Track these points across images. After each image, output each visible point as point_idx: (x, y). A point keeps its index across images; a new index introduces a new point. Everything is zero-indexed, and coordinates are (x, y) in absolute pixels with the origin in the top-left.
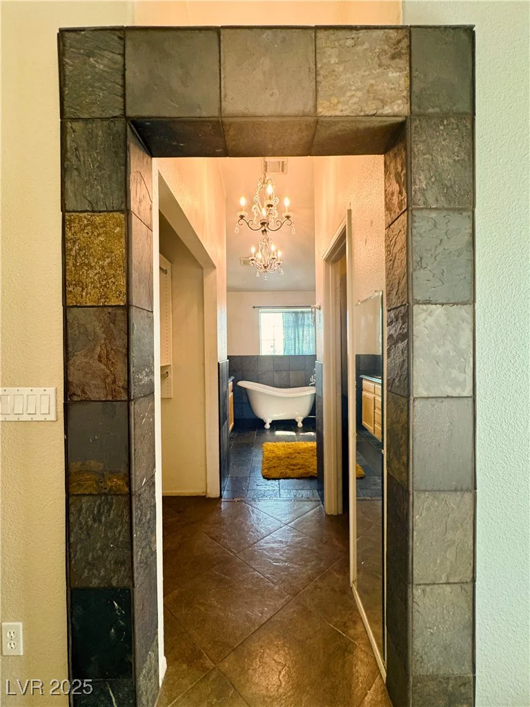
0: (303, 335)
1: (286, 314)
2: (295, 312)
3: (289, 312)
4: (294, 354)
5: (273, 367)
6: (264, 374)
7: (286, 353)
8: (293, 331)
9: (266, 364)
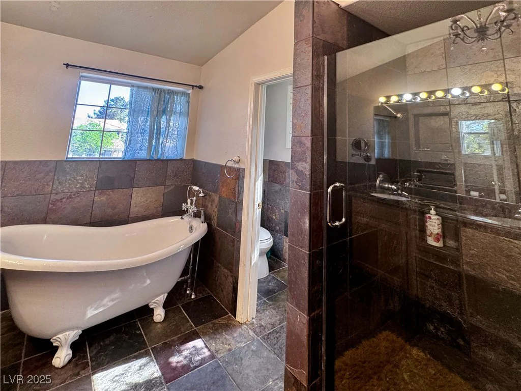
1: (139, 89)
2: (158, 89)
3: (146, 88)
4: (147, 158)
5: (94, 182)
6: (68, 198)
7: (129, 156)
8: (148, 119)
9: (79, 178)
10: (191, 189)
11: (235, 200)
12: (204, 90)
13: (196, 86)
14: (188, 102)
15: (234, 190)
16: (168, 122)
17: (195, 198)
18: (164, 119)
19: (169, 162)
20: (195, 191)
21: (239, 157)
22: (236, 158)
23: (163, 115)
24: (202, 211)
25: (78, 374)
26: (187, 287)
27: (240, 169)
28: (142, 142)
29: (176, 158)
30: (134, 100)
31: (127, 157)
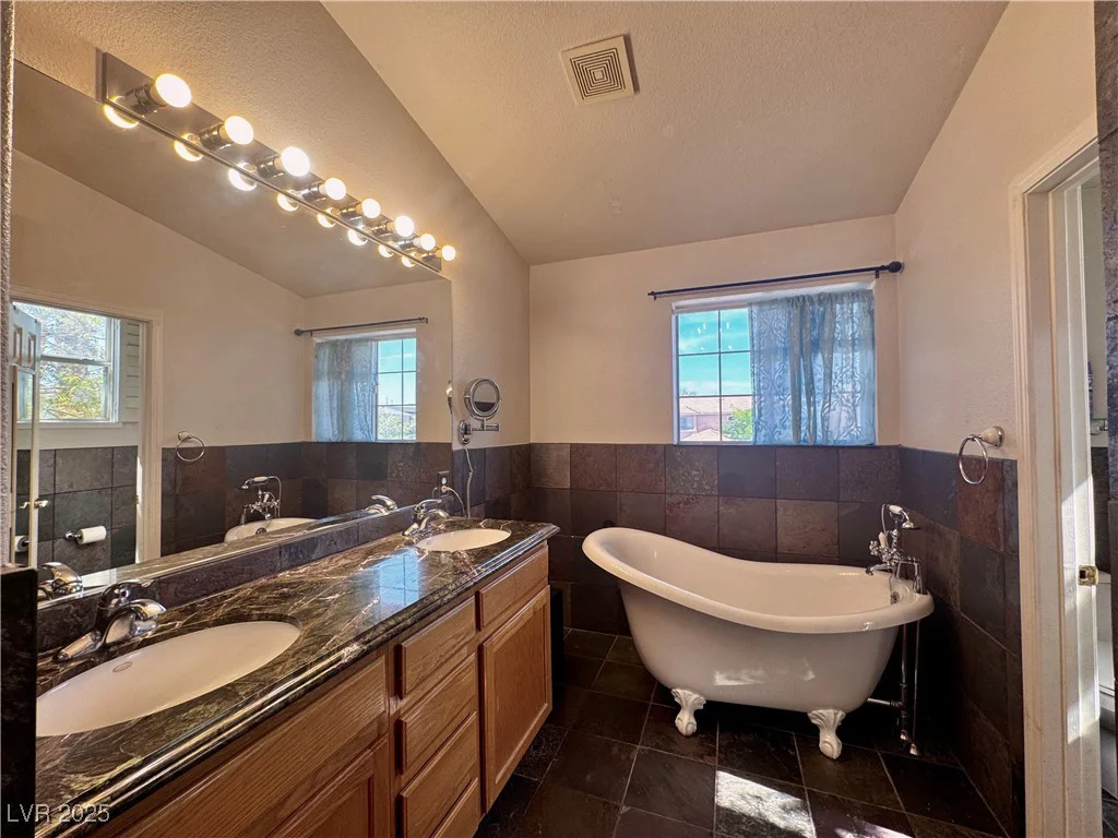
1: (763, 308)
2: (798, 298)
3: (774, 301)
4: (795, 444)
5: (716, 482)
6: (687, 503)
7: (763, 439)
8: (788, 363)
9: (694, 473)
10: (887, 510)
11: (999, 547)
12: (906, 271)
13: (883, 268)
14: (871, 313)
15: (995, 521)
16: (828, 365)
17: (895, 532)
18: (819, 360)
19: (840, 451)
20: (895, 515)
21: (998, 428)
22: (990, 433)
23: (816, 353)
24: (916, 565)
25: (702, 757)
26: (900, 727)
27: (1003, 461)
28: (784, 411)
29: (856, 443)
30: (755, 330)
31: (761, 441)
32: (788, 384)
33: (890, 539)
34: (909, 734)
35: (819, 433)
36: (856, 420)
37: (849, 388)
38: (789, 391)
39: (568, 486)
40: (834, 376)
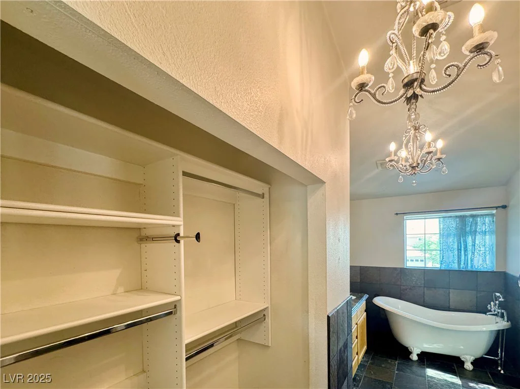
0: (474, 245)
1: (445, 219)
2: (461, 216)
3: (450, 217)
4: (458, 269)
5: (423, 282)
6: (410, 289)
7: (444, 267)
8: (456, 239)
9: (413, 278)
13: (499, 207)
16: (474, 241)
17: (497, 302)
18: (470, 239)
19: (478, 273)
20: (497, 296)
23: (468, 236)
24: (505, 312)
25: (420, 365)
26: (498, 366)
28: (454, 257)
29: (486, 270)
30: (441, 227)
31: (443, 267)
32: (456, 247)
33: (495, 305)
34: (501, 368)
35: (469, 265)
36: (486, 261)
37: (482, 249)
38: (456, 249)
39: (359, 281)
40: (476, 245)
